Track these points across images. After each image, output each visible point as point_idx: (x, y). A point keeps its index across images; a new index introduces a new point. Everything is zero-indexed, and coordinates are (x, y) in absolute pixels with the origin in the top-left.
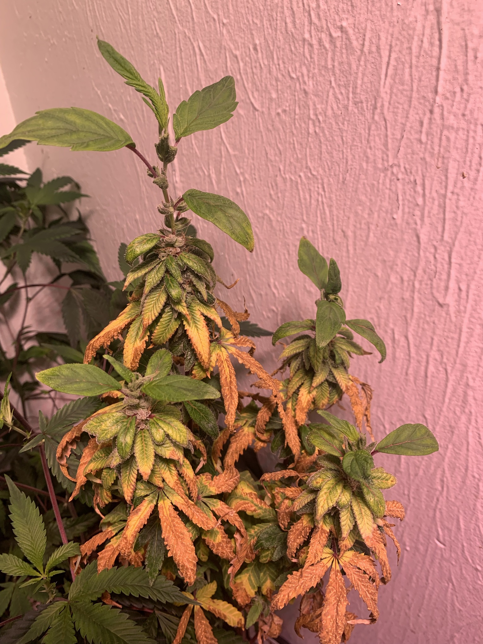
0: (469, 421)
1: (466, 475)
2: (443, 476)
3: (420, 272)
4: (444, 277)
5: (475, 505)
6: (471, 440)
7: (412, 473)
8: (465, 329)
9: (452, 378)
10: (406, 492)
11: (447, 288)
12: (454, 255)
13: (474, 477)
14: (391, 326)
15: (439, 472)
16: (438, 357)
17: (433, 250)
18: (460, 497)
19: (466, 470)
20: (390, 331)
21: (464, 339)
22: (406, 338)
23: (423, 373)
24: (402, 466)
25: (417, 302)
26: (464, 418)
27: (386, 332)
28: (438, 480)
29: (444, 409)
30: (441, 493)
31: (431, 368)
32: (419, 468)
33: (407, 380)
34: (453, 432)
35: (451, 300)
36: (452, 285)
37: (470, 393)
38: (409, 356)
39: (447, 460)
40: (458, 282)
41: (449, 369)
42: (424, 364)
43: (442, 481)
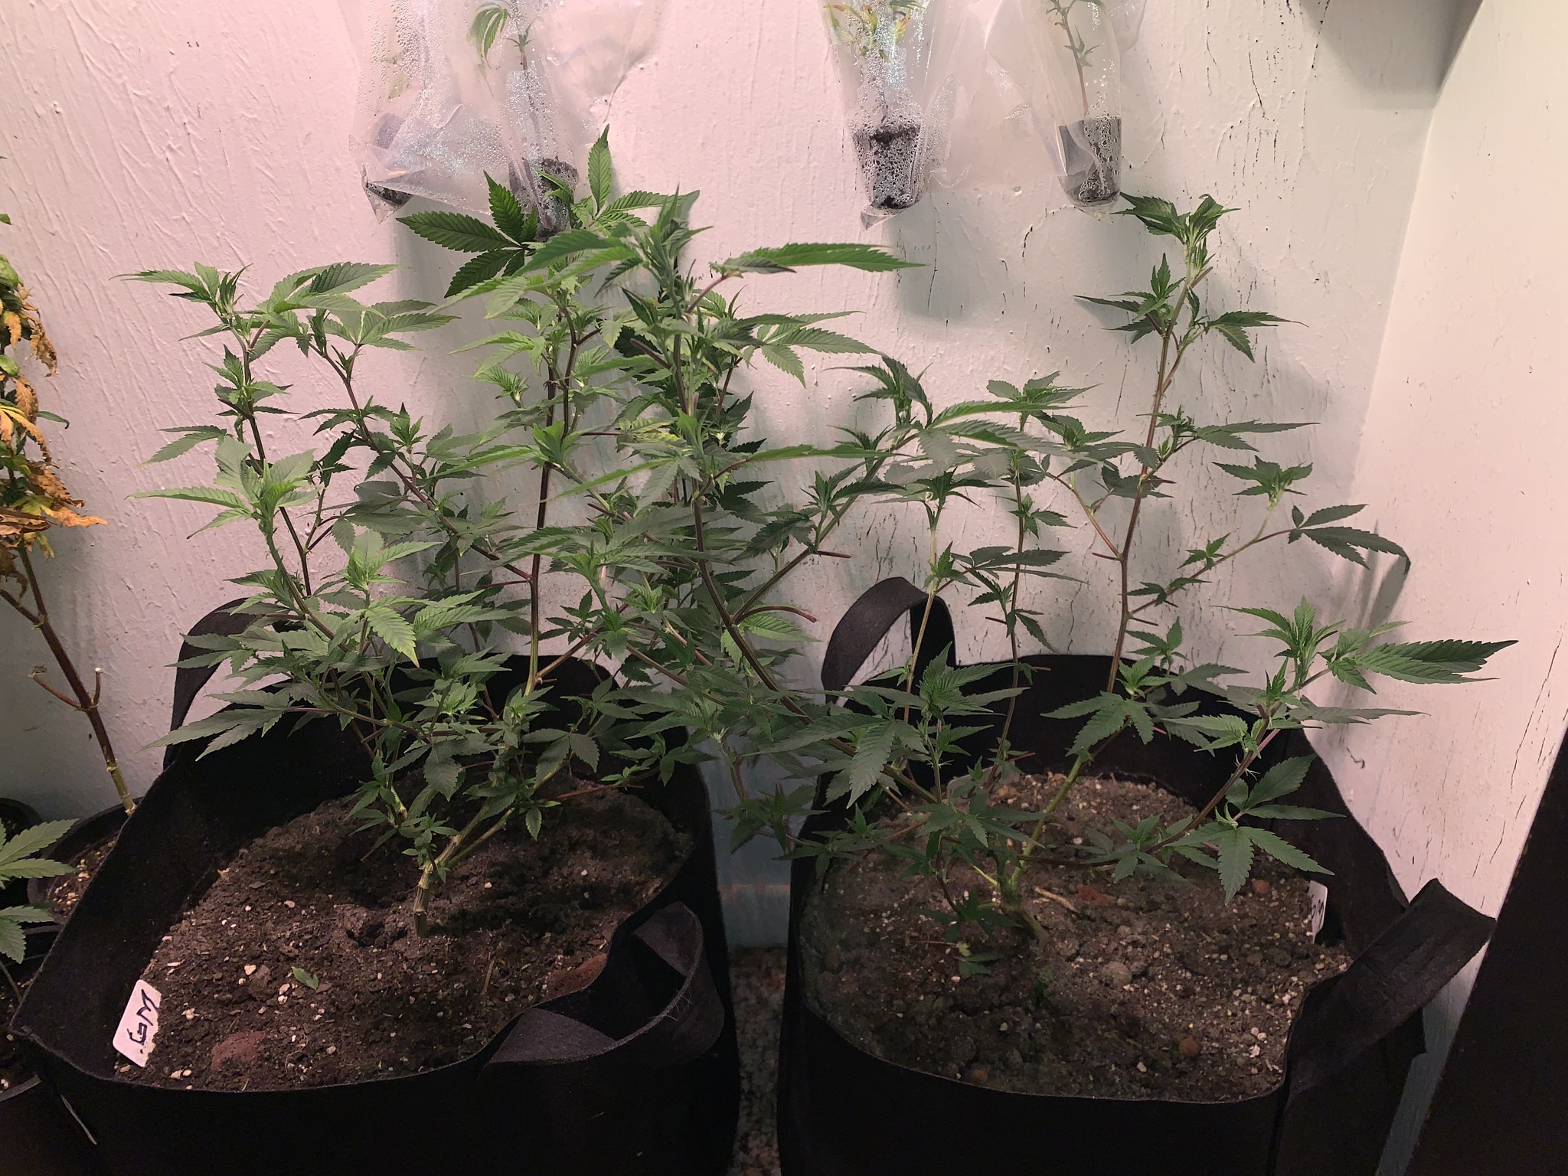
0: (121, 316)
1: (148, 367)
2: (138, 383)
3: (27, 216)
4: (44, 212)
5: (168, 390)
6: (132, 333)
7: (120, 401)
8: (77, 244)
9: (92, 289)
10: (128, 426)
11: (49, 219)
12: (40, 193)
13: (153, 364)
14: (32, 271)
15: (134, 381)
16: (75, 278)
17: (25, 195)
18: (158, 392)
19: (146, 362)
20: (34, 277)
21: (80, 252)
22: (47, 275)
23: (74, 299)
24: (110, 401)
25: (38, 241)
26: (118, 318)
27: (31, 279)
28: (138, 391)
29: (103, 319)
30: (146, 401)
31: (76, 290)
32: (120, 390)
33: (68, 313)
34: (119, 335)
35: (56, 227)
36: (51, 215)
37: (109, 292)
38: (58, 289)
39: (131, 365)
40: (53, 211)
41: (86, 282)
42: (70, 290)
43: (140, 388)
